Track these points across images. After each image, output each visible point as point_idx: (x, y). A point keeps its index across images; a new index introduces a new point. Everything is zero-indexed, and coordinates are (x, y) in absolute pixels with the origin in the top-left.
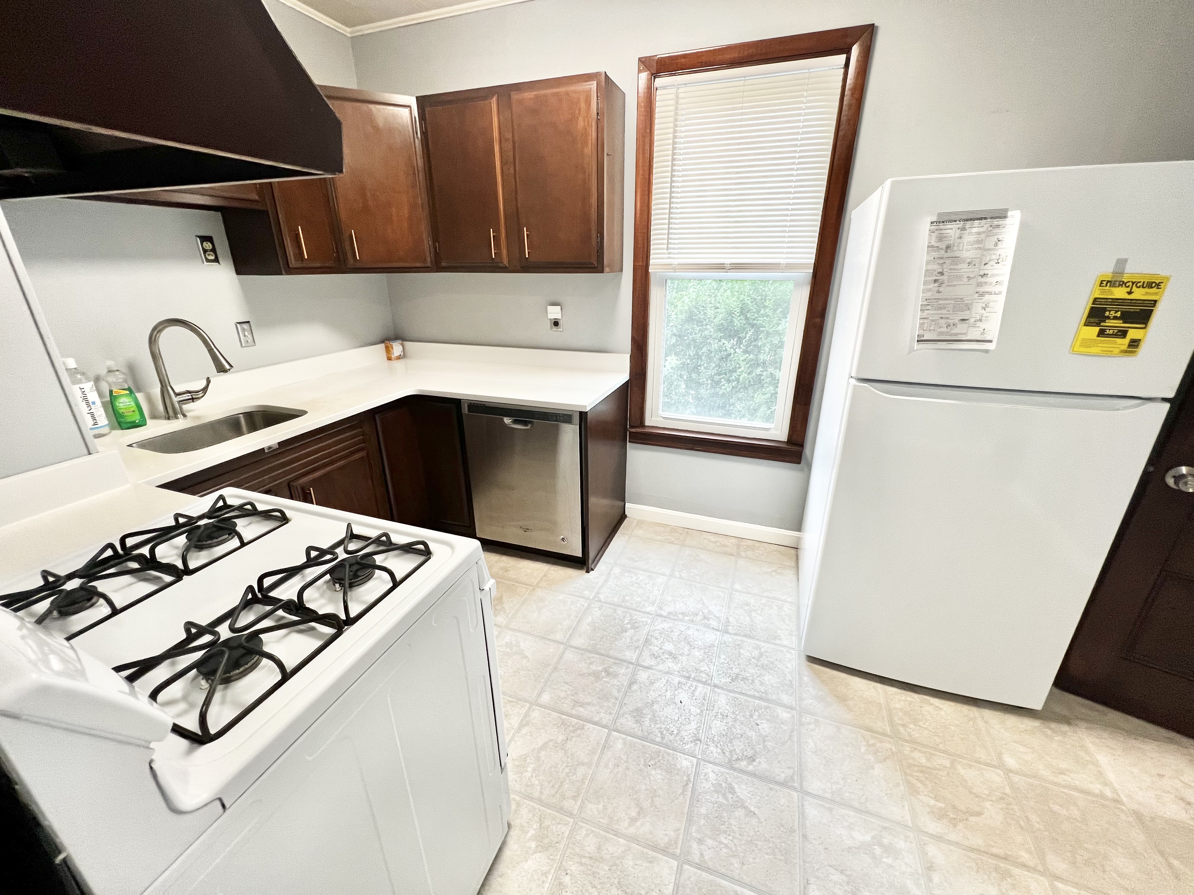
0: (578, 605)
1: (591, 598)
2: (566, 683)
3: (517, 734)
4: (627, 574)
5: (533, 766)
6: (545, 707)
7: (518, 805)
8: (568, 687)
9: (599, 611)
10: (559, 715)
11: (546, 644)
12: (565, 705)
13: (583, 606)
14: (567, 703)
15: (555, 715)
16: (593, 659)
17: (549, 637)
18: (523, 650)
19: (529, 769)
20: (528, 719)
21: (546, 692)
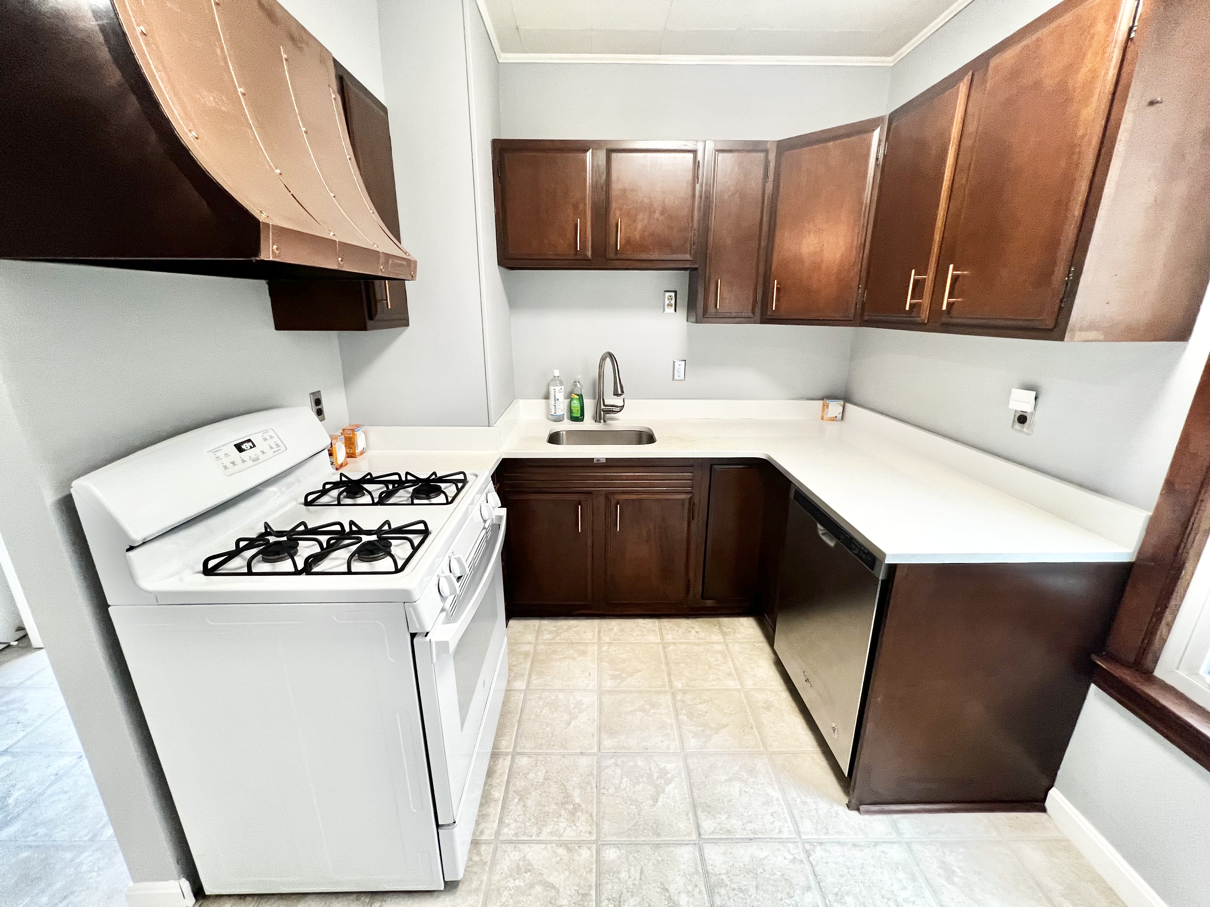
0: (777, 824)
1: (803, 837)
2: (642, 872)
3: (554, 845)
4: (901, 875)
5: (522, 884)
6: (598, 861)
7: (477, 890)
8: (638, 878)
9: (786, 862)
10: (594, 885)
11: (687, 815)
12: (610, 886)
13: (780, 831)
14: (613, 887)
15: (593, 878)
16: (696, 893)
17: (699, 813)
18: (664, 791)
19: (517, 882)
20: (577, 847)
21: (618, 851)
